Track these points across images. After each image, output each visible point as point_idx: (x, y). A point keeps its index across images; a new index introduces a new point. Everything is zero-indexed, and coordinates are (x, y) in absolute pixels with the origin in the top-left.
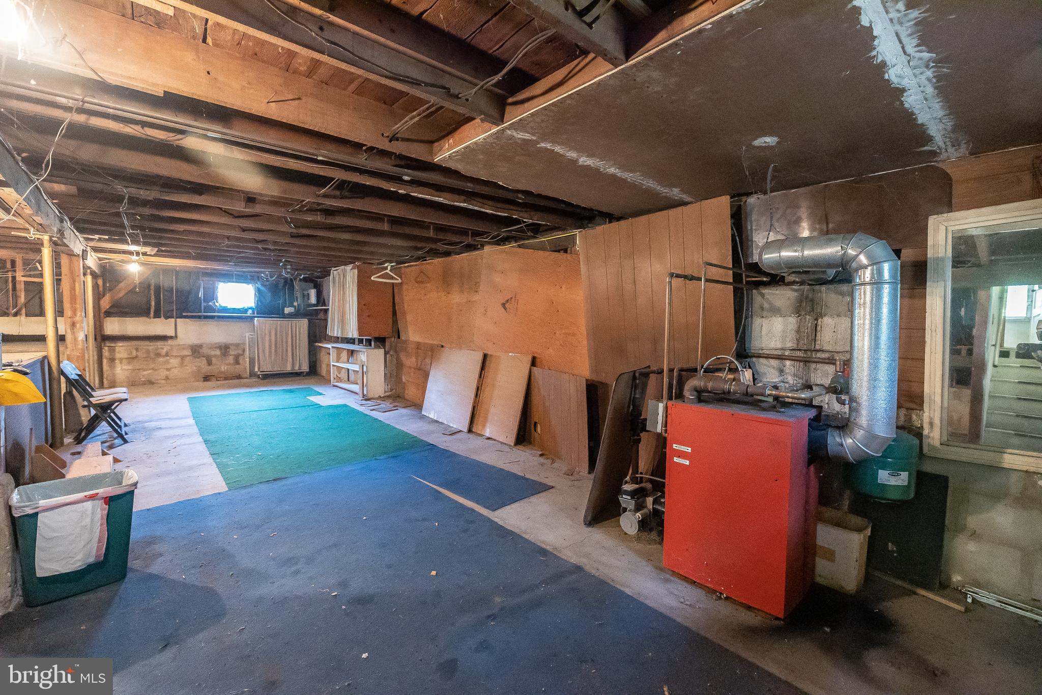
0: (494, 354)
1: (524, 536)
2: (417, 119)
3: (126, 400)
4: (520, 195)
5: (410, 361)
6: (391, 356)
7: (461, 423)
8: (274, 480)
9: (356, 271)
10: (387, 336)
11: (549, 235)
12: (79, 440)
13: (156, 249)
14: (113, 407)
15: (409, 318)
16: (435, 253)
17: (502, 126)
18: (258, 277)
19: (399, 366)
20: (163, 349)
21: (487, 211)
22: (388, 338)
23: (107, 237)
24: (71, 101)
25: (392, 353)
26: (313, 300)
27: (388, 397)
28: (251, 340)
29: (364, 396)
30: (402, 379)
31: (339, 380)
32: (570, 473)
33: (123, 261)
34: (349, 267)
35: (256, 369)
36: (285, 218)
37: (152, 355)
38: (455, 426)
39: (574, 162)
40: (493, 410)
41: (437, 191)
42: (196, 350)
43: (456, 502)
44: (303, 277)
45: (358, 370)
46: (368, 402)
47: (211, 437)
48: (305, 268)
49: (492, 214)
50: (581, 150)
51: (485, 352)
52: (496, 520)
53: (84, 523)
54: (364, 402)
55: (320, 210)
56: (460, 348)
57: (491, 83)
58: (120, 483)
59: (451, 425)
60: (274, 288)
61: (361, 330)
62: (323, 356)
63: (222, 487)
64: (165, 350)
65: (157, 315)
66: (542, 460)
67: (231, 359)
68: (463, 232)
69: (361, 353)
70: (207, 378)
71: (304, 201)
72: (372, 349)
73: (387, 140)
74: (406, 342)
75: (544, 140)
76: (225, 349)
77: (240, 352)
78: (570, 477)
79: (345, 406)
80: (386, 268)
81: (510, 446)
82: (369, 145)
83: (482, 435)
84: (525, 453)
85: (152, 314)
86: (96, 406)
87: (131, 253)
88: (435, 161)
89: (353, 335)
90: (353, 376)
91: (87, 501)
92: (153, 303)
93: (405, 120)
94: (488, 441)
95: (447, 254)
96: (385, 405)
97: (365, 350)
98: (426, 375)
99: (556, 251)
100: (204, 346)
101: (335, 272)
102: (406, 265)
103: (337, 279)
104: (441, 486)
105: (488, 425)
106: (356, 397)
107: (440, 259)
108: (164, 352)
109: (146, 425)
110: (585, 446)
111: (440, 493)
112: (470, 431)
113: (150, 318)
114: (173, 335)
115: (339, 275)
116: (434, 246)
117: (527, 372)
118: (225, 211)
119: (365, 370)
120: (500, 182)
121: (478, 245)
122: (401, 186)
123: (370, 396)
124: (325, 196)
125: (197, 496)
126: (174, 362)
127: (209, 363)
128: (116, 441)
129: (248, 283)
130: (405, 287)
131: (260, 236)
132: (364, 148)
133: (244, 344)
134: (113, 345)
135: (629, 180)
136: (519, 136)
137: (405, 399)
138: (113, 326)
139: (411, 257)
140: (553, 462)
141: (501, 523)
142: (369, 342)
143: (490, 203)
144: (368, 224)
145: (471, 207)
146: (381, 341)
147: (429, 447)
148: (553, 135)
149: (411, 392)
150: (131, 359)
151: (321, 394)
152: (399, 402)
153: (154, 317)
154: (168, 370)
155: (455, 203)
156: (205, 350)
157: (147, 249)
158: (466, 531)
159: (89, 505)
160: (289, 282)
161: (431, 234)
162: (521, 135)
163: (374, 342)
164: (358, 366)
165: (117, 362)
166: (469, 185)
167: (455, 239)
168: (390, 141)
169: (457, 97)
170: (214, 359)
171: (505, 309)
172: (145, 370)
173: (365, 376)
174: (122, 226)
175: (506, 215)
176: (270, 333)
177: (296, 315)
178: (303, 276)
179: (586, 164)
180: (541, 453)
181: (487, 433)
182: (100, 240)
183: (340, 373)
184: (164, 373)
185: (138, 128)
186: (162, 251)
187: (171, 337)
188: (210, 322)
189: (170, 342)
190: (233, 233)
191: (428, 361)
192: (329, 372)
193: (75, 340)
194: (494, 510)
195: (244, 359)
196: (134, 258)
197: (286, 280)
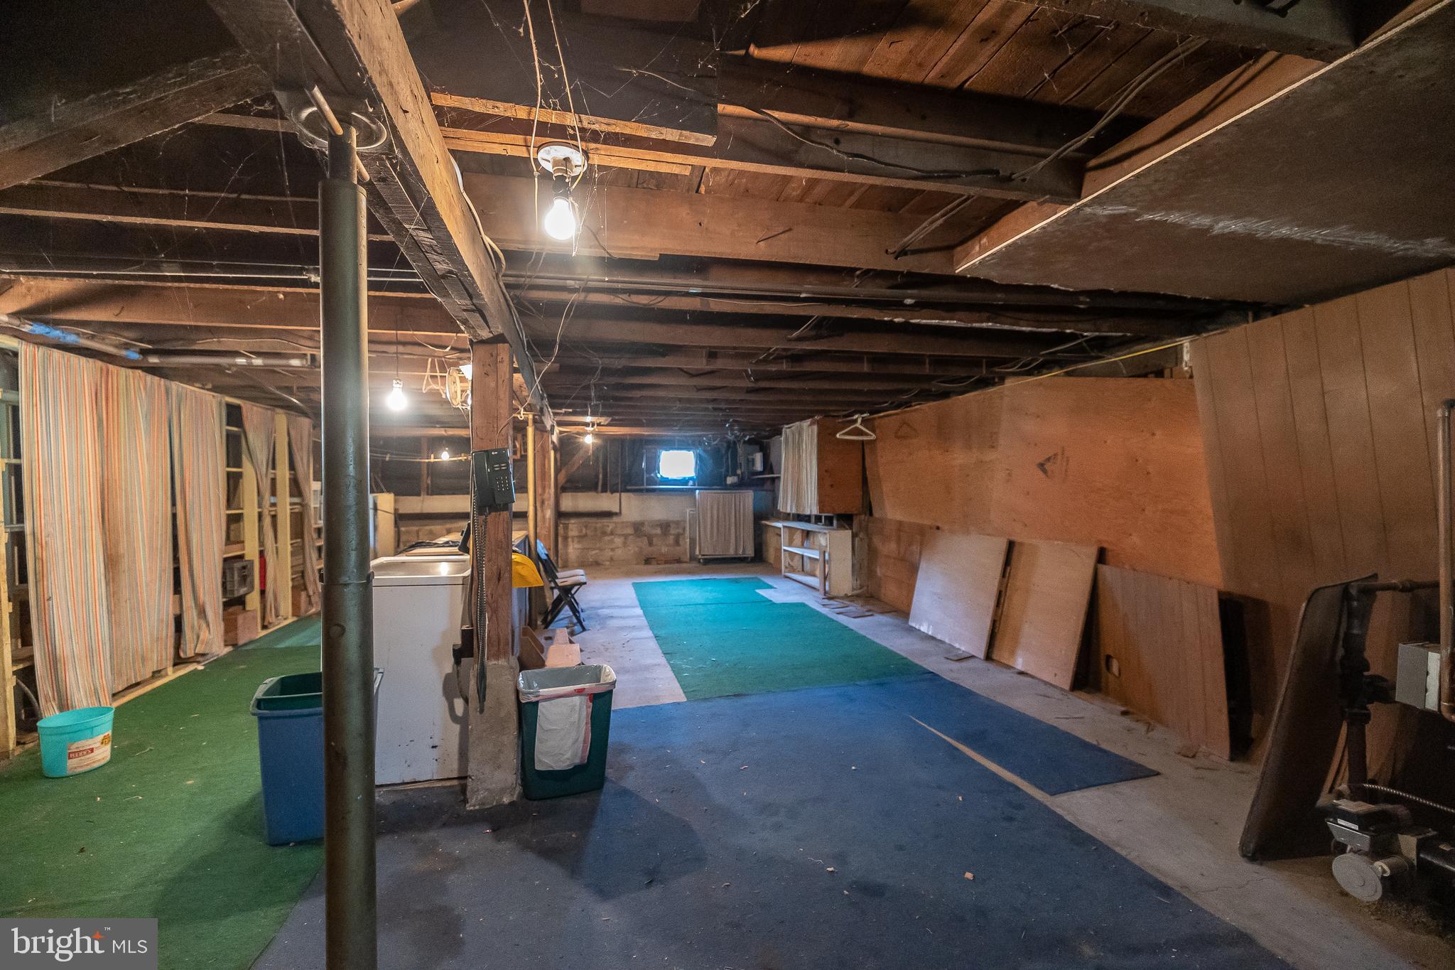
0: (1027, 541)
1: (1117, 849)
2: (941, 221)
3: (585, 583)
4: (1082, 298)
5: (888, 548)
6: (861, 539)
7: (977, 647)
8: (735, 695)
9: (815, 428)
10: (856, 512)
11: (1125, 352)
12: (547, 624)
13: (610, 419)
14: (573, 592)
15: (887, 487)
16: (926, 396)
17: (1078, 204)
18: (700, 442)
19: (872, 553)
20: (608, 526)
21: (1024, 329)
22: (856, 515)
23: (571, 410)
24: (578, 282)
25: (861, 535)
26: (759, 466)
27: (858, 596)
28: (692, 517)
29: (825, 593)
30: (876, 572)
31: (793, 570)
32: (1189, 754)
33: (579, 434)
34: (806, 423)
35: (697, 552)
36: (746, 371)
37: (599, 533)
38: (963, 647)
39: (1203, 232)
40: (1027, 629)
41: (948, 311)
42: (638, 528)
43: (987, 769)
44: (749, 439)
45: (818, 557)
46: (832, 602)
47: (662, 633)
48: (753, 428)
49: (1031, 332)
50: (1220, 210)
51: (1013, 538)
52: (1059, 811)
53: (572, 720)
54: (826, 602)
55: (786, 357)
56: (967, 532)
57: (1072, 148)
58: (598, 680)
59: (957, 646)
60: (716, 454)
61: (822, 503)
62: (770, 539)
63: (682, 698)
64: (610, 527)
65: (604, 490)
66: (1126, 721)
67: (671, 539)
68: (974, 363)
69: (819, 535)
70: (648, 561)
71: (771, 348)
72: (834, 529)
73: (892, 257)
74: (881, 520)
75: (1150, 209)
76: (665, 526)
77: (681, 531)
78: (1191, 761)
79: (803, 605)
80: (855, 421)
81: (1062, 689)
82: (865, 267)
83: (1009, 667)
84: (1092, 706)
85: (600, 488)
86: (561, 588)
87: (587, 425)
88: (957, 271)
89: (811, 511)
90: (809, 565)
91: (576, 695)
92: (601, 476)
93: (924, 225)
94: (1022, 678)
95: (945, 395)
96: (854, 607)
97: (826, 531)
98: (913, 570)
99: (1139, 376)
100: (646, 523)
101: (788, 430)
102: (882, 414)
103: (790, 440)
104: (957, 739)
105: (1020, 652)
106: (816, 594)
107: (932, 404)
108: (609, 529)
109: (600, 611)
110: (1220, 711)
111: (957, 749)
112: (988, 657)
113: (597, 492)
114: (618, 511)
115: (793, 434)
116: (926, 386)
117: (1090, 572)
118: (686, 372)
119: (827, 557)
120: (1055, 283)
121: (994, 378)
122: (898, 312)
123: (834, 593)
124: (799, 339)
125: (657, 703)
126: (618, 541)
127: (651, 544)
128: (576, 627)
129: (689, 449)
130: (879, 445)
131: (714, 395)
132: (858, 272)
133: (685, 521)
134: (567, 522)
135: (1319, 242)
136: (1106, 212)
137: (880, 601)
138: (568, 503)
139: (892, 403)
140: (1150, 728)
141: (1069, 818)
142: (829, 521)
143: (1028, 316)
144: (843, 368)
145: (998, 326)
146: (845, 520)
147: (928, 676)
148: (1170, 200)
149: (890, 591)
150: (581, 537)
151: (771, 587)
152: (873, 605)
153: (602, 492)
154: (613, 550)
155: (974, 325)
156: (646, 529)
157: (603, 420)
158: (1010, 819)
159: (577, 699)
160: (732, 445)
161: (927, 370)
162: (1109, 210)
163: (838, 520)
164: (817, 552)
165: (570, 540)
166: (999, 296)
167: (962, 373)
168: (896, 258)
169: (1009, 179)
170: (655, 540)
171: (1045, 471)
172: (594, 549)
173: (827, 566)
174: (589, 398)
175: (1054, 330)
176: (712, 507)
177: (741, 485)
178: (748, 437)
179: (1226, 231)
180: (1123, 709)
181: (1019, 664)
182: (566, 414)
183: (792, 560)
184: (608, 553)
185: (625, 296)
186: (615, 420)
187: (616, 514)
188: (652, 496)
189: (615, 519)
190: (685, 395)
191: (915, 548)
192: (778, 558)
193: (544, 517)
194: (1053, 794)
195: (684, 538)
196: (590, 429)
197: (728, 442)
